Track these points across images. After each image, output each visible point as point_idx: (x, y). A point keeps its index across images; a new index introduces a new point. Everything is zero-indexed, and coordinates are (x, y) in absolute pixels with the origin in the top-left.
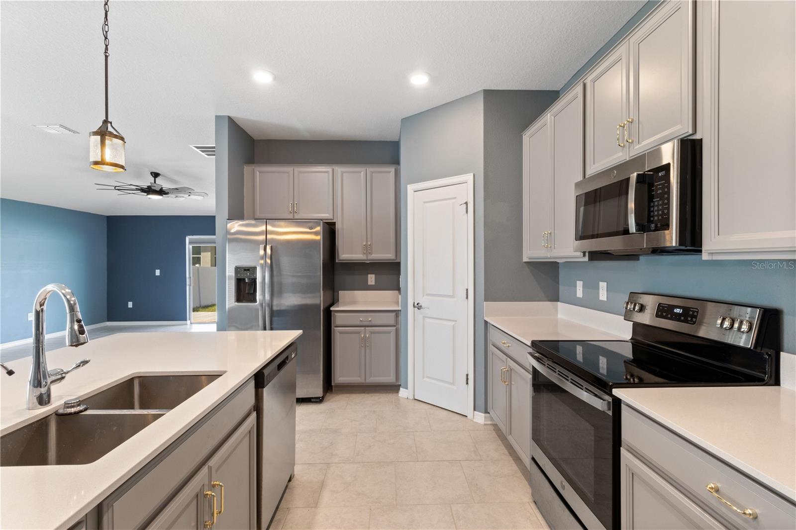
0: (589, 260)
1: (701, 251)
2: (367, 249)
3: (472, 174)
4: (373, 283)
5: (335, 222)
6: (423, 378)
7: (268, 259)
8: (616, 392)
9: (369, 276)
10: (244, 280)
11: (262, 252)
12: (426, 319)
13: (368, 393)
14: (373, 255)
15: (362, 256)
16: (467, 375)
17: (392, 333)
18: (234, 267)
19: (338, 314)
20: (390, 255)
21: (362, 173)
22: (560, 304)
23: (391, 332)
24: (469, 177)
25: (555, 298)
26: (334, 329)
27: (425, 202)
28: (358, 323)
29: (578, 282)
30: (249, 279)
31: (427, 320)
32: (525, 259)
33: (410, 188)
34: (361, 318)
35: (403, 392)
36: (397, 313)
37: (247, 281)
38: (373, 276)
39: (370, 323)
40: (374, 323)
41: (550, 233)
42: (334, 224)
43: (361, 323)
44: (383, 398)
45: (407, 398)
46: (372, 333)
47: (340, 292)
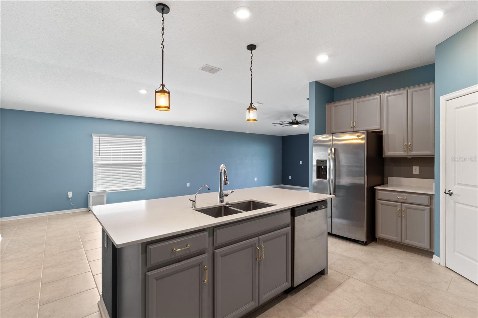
2: (408, 147)
4: (417, 173)
5: (382, 131)
6: (454, 251)
7: (333, 155)
9: (414, 168)
10: (321, 166)
11: (329, 151)
12: (456, 204)
13: (404, 251)
14: (413, 152)
15: (403, 153)
17: (426, 211)
18: (316, 160)
19: (380, 192)
20: (430, 152)
21: (404, 94)
23: (425, 210)
26: (377, 201)
27: (456, 108)
28: (395, 199)
30: (324, 166)
31: (458, 205)
33: (443, 99)
34: (399, 197)
35: (435, 258)
36: (431, 197)
37: (322, 168)
38: (417, 168)
39: (406, 201)
40: (409, 201)
42: (382, 132)
43: (398, 200)
45: (439, 264)
46: (407, 208)
47: (389, 177)
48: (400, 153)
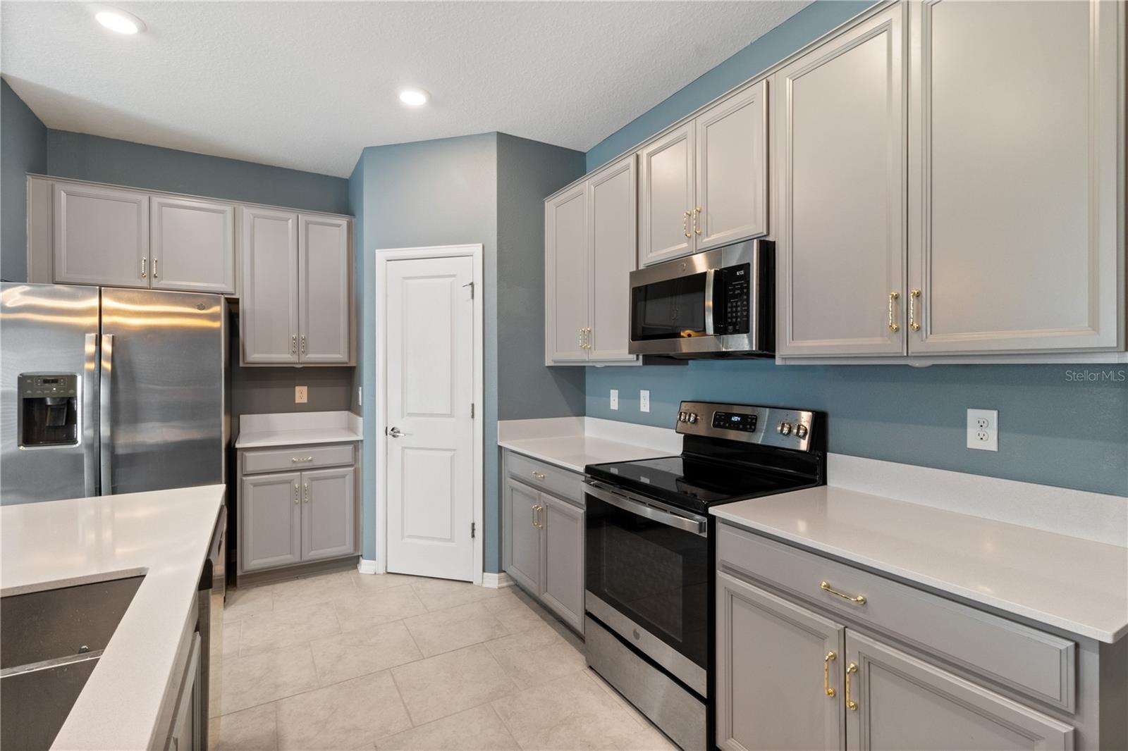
0: (643, 364)
1: (774, 357)
2: (300, 345)
3: (481, 245)
4: (305, 400)
5: (238, 299)
6: (403, 537)
7: (107, 360)
8: (713, 510)
9: (298, 389)
10: (42, 400)
11: (90, 348)
12: (406, 450)
13: (305, 577)
14: (309, 356)
15: (289, 356)
16: (473, 524)
17: (347, 477)
18: (17, 374)
19: (249, 455)
20: (341, 356)
21: (290, 221)
22: (586, 418)
23: (346, 475)
24: (477, 249)
25: (581, 412)
26: (241, 480)
27: (405, 278)
28: (288, 465)
29: (612, 391)
30: (53, 399)
31: (409, 452)
32: (548, 362)
33: (381, 255)
34: (296, 457)
35: (365, 566)
36: (356, 445)
37: (49, 403)
38: (305, 389)
39: (311, 464)
40: (317, 463)
41: (590, 331)
42: (236, 302)
43: (294, 466)
44: (335, 581)
45: (375, 574)
46: (313, 479)
47: (241, 416)
48: (282, 356)
